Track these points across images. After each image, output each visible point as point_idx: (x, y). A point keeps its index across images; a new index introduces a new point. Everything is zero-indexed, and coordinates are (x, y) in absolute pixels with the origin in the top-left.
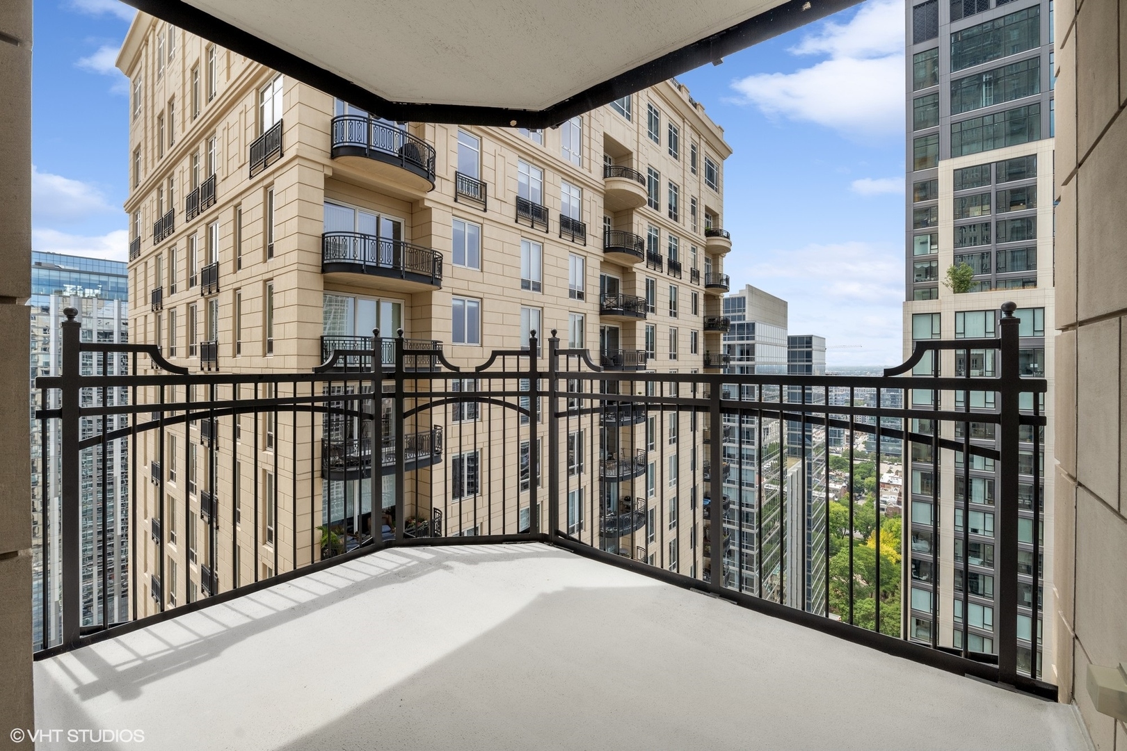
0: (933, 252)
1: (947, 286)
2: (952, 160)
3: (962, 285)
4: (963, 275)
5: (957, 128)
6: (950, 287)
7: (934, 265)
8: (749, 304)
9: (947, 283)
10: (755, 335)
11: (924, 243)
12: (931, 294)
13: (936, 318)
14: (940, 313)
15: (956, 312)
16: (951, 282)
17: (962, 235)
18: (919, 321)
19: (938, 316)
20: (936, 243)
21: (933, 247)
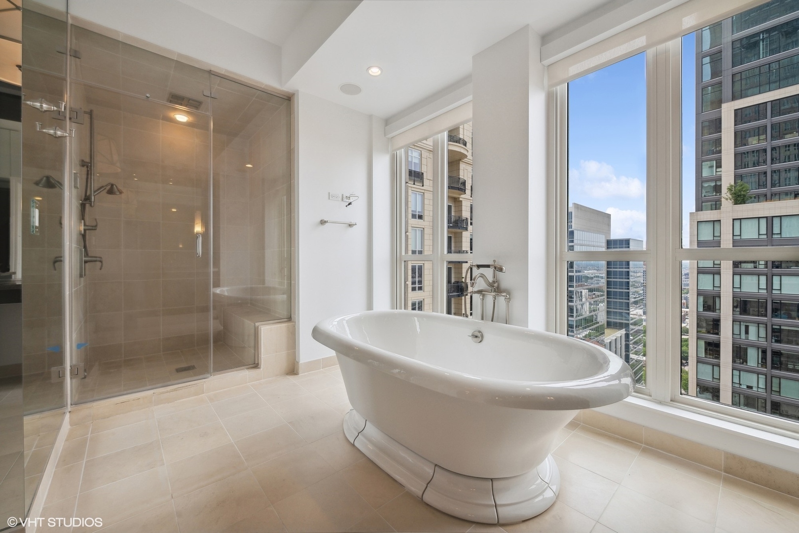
0: (718, 173)
1: (727, 199)
2: (733, 102)
3: (740, 198)
4: (740, 191)
5: (738, 77)
6: (729, 200)
7: (718, 183)
8: (575, 217)
9: (727, 197)
10: (574, 239)
11: (711, 167)
12: (717, 205)
13: (717, 224)
14: (720, 220)
15: (734, 220)
16: (730, 196)
17: (740, 160)
18: (702, 226)
19: (718, 223)
20: (720, 167)
21: (718, 170)
